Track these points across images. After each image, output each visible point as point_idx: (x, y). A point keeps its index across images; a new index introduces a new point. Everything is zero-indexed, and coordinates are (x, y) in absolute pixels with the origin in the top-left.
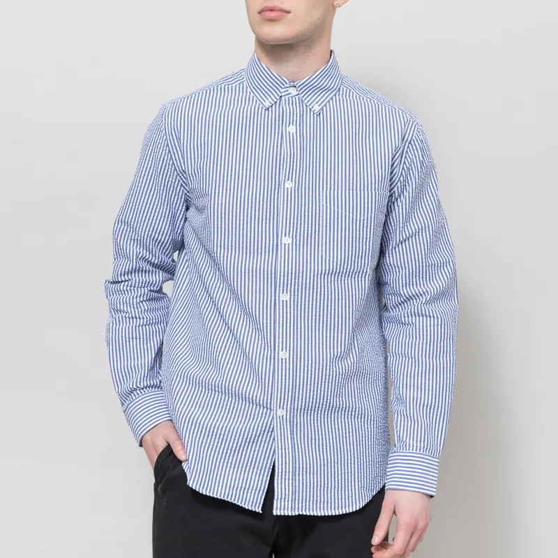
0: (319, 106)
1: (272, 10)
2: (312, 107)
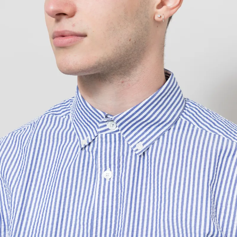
0: (143, 145)
1: (63, 36)
2: (135, 146)
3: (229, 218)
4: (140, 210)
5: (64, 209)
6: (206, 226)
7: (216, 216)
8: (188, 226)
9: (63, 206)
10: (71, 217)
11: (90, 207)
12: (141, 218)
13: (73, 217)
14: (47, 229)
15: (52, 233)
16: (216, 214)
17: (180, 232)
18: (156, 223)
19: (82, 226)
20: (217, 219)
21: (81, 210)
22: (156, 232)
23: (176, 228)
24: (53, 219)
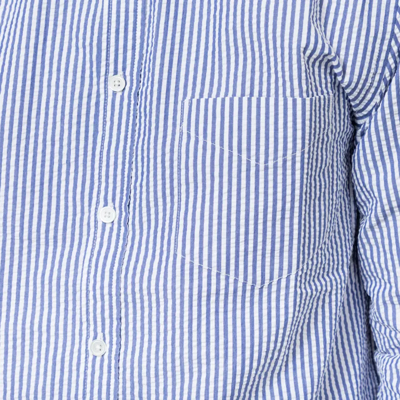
3: (343, 22)
4: (186, 16)
5: (47, 20)
6: (301, 34)
7: (320, 19)
8: (270, 37)
9: (46, 15)
10: (62, 35)
11: (94, 16)
12: (187, 30)
13: (66, 34)
14: (18, 57)
15: (27, 64)
16: (320, 15)
17: (256, 49)
18: (214, 36)
19: (81, 50)
20: (322, 24)
21: (79, 21)
22: (213, 53)
23: (248, 41)
24: (28, 38)
